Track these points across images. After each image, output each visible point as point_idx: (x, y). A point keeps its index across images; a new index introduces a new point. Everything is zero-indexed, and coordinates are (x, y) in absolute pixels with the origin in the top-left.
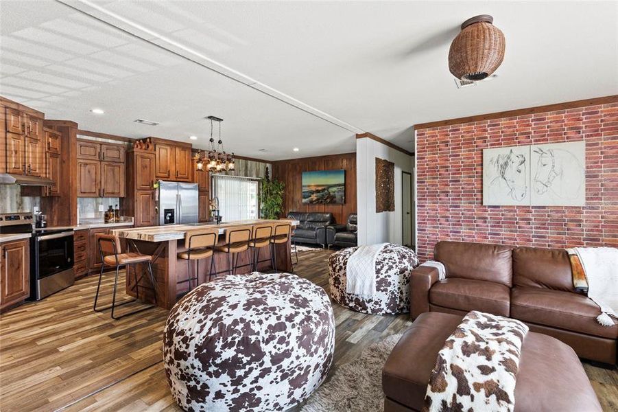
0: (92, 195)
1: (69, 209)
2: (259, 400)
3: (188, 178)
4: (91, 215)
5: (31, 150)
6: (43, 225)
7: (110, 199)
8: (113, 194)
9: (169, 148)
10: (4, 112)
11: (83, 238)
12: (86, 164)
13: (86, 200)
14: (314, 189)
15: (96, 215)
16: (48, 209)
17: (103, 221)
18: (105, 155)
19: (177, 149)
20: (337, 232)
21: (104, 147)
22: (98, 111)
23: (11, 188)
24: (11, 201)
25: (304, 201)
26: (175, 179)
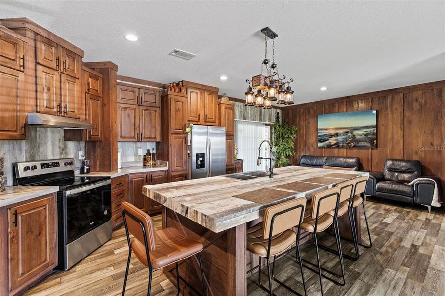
0: (131, 139)
1: (109, 153)
3: (215, 123)
4: (132, 159)
5: (67, 88)
6: (86, 171)
7: (148, 143)
8: (149, 139)
9: (198, 92)
10: (33, 38)
11: (122, 184)
12: (126, 108)
13: (127, 144)
14: (333, 132)
15: (135, 159)
16: (92, 153)
17: (142, 165)
18: (143, 99)
19: (206, 93)
20: (377, 182)
21: (142, 91)
22: (132, 37)
23: (53, 132)
24: (53, 145)
25: (320, 144)
26: (204, 123)
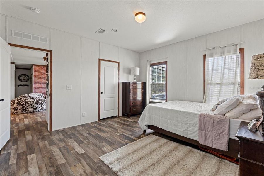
2: (27, 110)
